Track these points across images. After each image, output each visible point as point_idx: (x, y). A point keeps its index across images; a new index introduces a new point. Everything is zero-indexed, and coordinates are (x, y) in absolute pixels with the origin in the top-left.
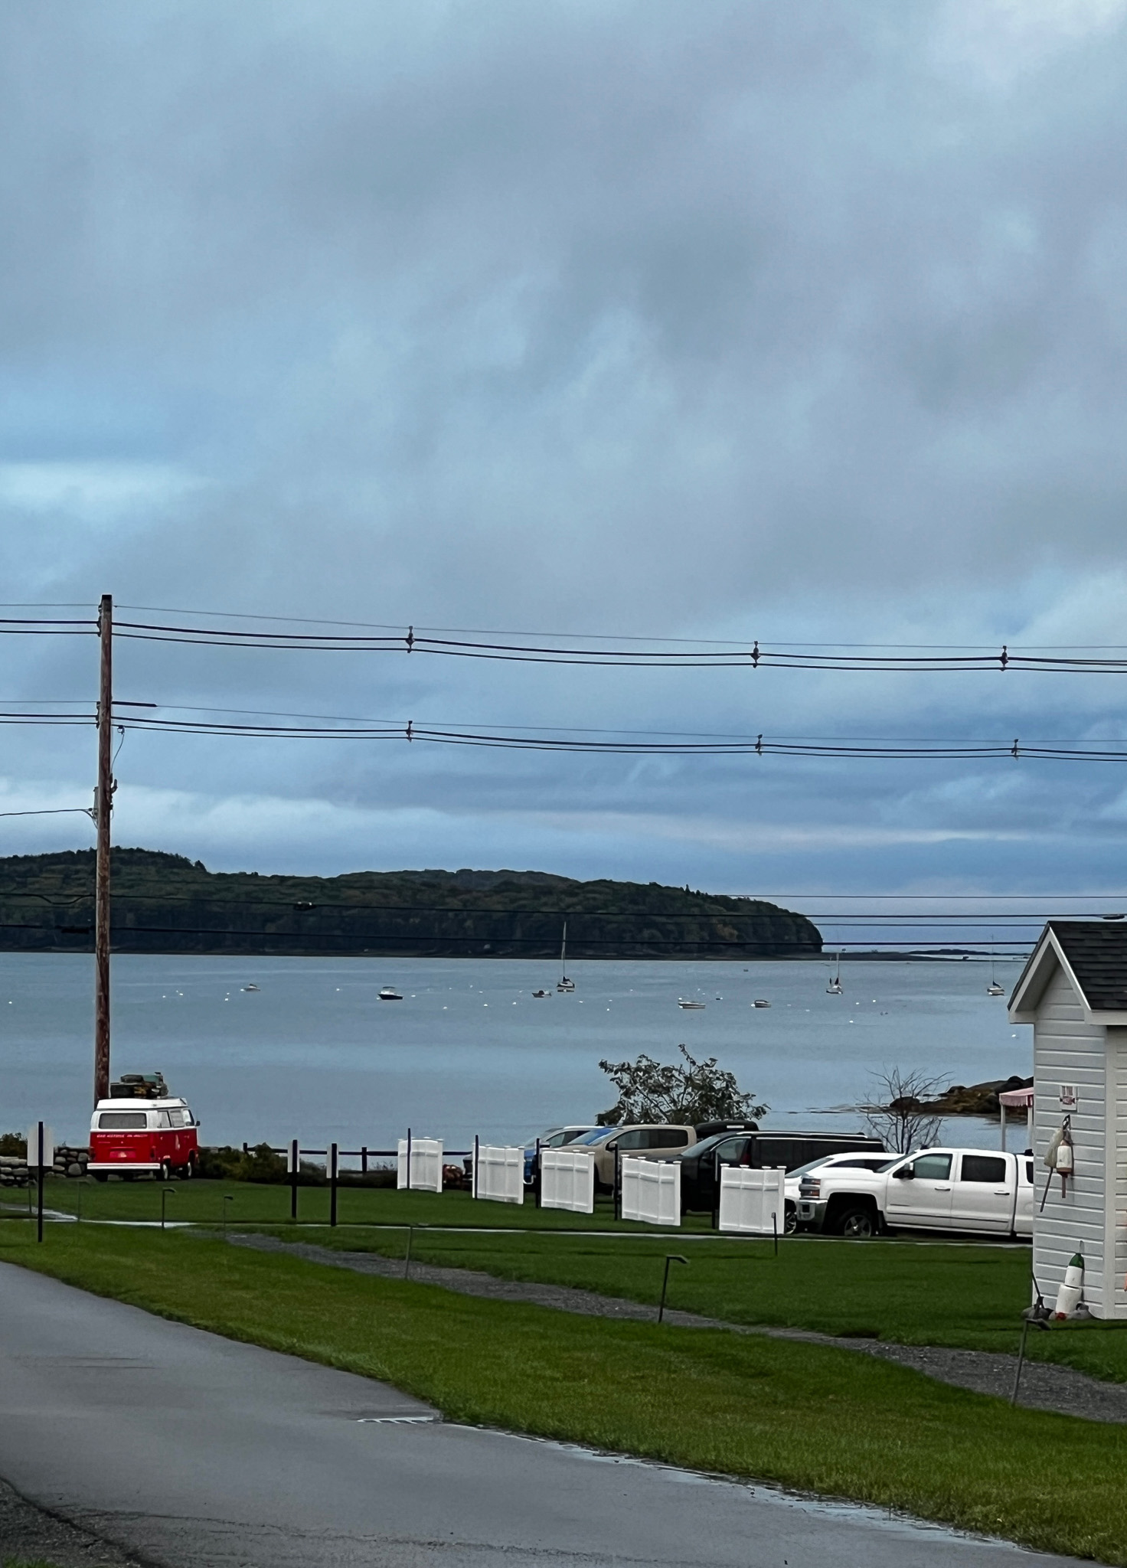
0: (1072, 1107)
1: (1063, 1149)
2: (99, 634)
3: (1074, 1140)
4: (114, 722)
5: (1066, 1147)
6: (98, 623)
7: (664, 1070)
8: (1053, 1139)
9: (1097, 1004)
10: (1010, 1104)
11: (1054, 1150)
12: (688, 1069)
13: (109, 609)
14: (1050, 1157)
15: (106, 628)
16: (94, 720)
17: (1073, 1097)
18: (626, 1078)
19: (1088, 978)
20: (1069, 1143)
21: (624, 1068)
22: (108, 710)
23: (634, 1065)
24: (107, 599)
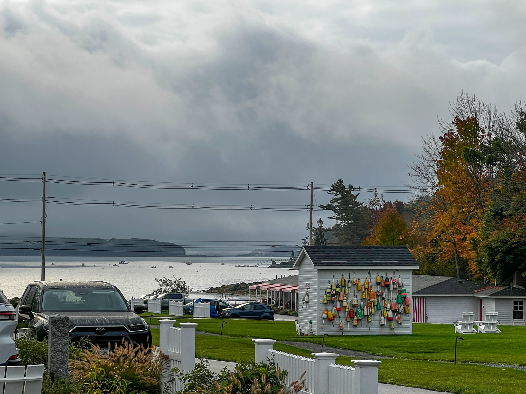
0: (309, 288)
1: (306, 297)
2: (43, 181)
3: (309, 295)
4: (46, 201)
5: (308, 297)
6: (42, 179)
7: (170, 281)
8: (304, 295)
9: (315, 264)
10: (252, 289)
11: (304, 298)
12: (175, 280)
13: (45, 176)
14: (304, 299)
15: (44, 180)
16: (41, 201)
17: (309, 285)
18: (161, 283)
19: (313, 259)
20: (308, 296)
21: (161, 280)
22: (44, 198)
23: (163, 280)
24: (44, 173)
